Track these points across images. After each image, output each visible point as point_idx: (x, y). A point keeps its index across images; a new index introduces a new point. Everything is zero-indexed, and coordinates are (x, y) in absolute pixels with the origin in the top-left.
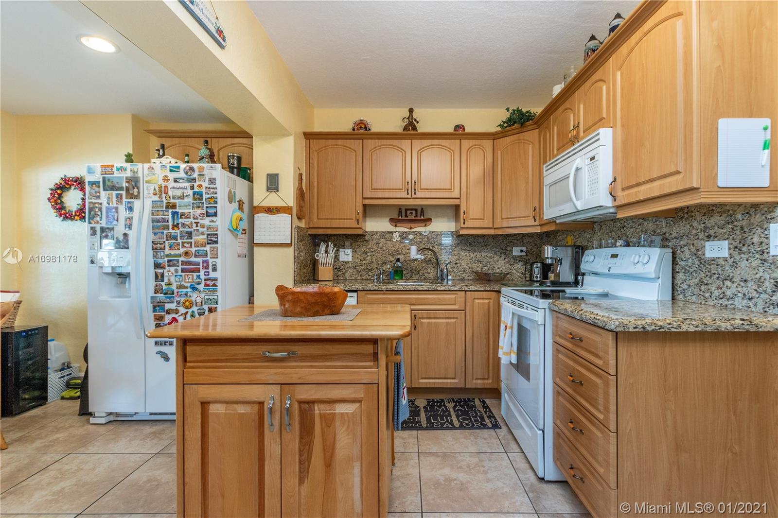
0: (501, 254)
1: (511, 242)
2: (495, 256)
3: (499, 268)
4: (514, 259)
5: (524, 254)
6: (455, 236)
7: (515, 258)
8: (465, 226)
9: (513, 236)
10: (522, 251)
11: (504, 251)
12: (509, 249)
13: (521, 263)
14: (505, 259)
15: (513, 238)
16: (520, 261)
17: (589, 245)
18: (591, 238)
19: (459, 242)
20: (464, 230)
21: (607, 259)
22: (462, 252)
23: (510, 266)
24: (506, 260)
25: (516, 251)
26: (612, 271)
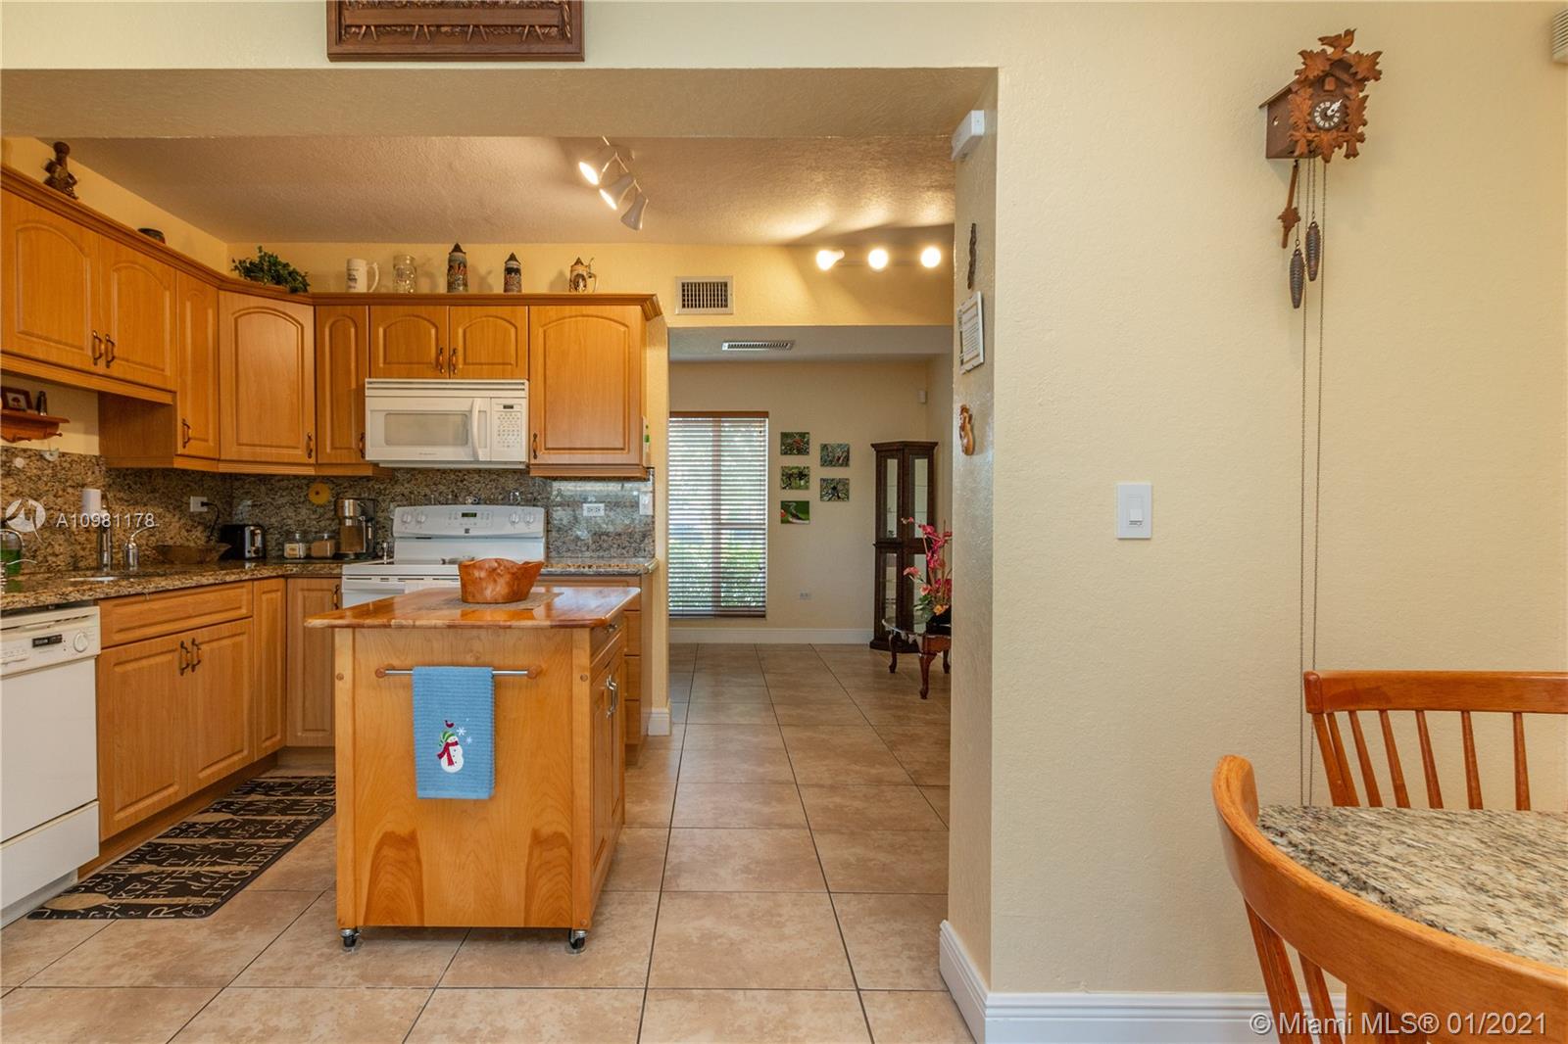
0: (174, 509)
1: (188, 486)
2: (167, 514)
3: (172, 538)
4: (192, 520)
5: (205, 509)
6: (104, 468)
7: (192, 516)
8: (186, 452)
9: (189, 475)
10: (203, 504)
11: (180, 503)
12: (185, 499)
13: (200, 528)
14: (180, 519)
15: (190, 479)
16: (199, 523)
17: (380, 499)
18: (385, 489)
19: (111, 482)
20: (180, 459)
21: (456, 519)
22: (117, 504)
23: (186, 534)
24: (182, 521)
25: (195, 504)
26: (472, 533)
